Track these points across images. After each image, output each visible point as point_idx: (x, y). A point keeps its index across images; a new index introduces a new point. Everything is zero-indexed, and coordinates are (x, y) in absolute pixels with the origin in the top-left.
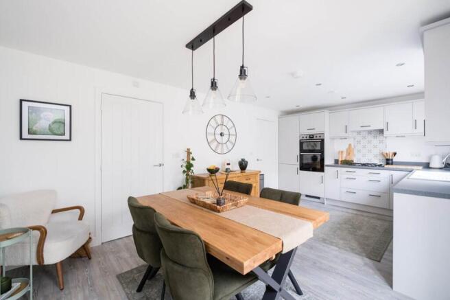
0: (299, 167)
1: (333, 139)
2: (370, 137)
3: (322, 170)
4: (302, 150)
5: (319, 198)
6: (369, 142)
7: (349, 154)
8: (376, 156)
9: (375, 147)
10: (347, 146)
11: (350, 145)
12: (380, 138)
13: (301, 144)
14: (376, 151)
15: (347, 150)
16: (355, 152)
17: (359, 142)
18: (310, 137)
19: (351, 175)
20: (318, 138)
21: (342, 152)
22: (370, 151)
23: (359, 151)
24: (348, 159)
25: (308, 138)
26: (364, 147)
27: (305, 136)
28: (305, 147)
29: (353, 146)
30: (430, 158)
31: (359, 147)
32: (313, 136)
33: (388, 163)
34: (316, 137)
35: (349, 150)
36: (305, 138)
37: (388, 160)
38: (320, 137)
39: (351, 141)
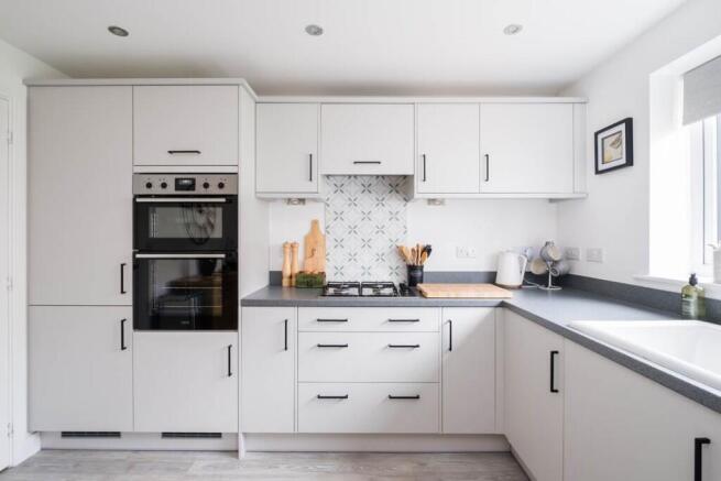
0: (128, 314)
1: (266, 200)
3: (229, 321)
4: (142, 240)
5: (218, 435)
6: (366, 216)
7: (313, 250)
9: (380, 230)
10: (306, 229)
11: (315, 223)
12: (394, 203)
13: (141, 212)
14: (382, 244)
15: (306, 238)
16: (330, 244)
17: (339, 216)
18: (178, 186)
19: (331, 334)
20: (214, 190)
22: (366, 244)
23: (339, 243)
24: (309, 270)
25: (171, 190)
26: (353, 230)
27: (156, 182)
28: (159, 227)
29: (322, 227)
31: (339, 230)
32: (193, 180)
33: (412, 284)
34: (206, 186)
35: (313, 243)
36: (156, 190)
37: (411, 268)
38: (221, 185)
39: (318, 212)
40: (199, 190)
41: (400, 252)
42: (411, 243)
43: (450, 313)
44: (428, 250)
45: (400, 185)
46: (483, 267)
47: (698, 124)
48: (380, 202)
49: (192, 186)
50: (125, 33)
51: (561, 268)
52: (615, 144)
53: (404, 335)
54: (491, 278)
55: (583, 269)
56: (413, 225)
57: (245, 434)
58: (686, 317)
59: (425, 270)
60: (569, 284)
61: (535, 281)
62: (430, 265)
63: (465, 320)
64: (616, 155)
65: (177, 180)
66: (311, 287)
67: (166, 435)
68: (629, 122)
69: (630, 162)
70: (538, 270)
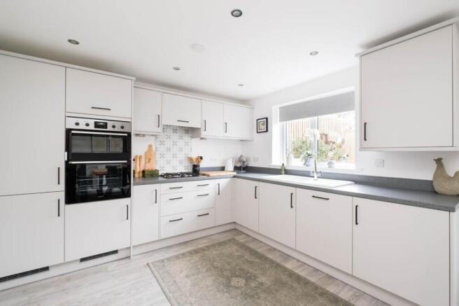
0: (62, 196)
2: (175, 137)
3: (126, 194)
5: (116, 252)
6: (175, 143)
7: (150, 159)
8: (181, 162)
9: (181, 150)
10: (145, 149)
11: (150, 146)
12: (187, 138)
14: (181, 156)
15: (146, 154)
16: (158, 156)
17: (162, 143)
18: (96, 125)
19: (176, 194)
20: (118, 129)
21: (140, 157)
22: (174, 156)
23: (162, 156)
24: (148, 167)
25: (92, 127)
26: (169, 150)
27: (82, 122)
29: (154, 148)
31: (162, 149)
32: (106, 124)
33: (196, 172)
34: (114, 127)
35: (149, 155)
36: (82, 126)
37: (194, 166)
38: (122, 127)
39: (151, 141)
40: (110, 128)
41: (191, 159)
42: (194, 156)
43: (217, 181)
44: (201, 158)
45: (192, 131)
46: (219, 165)
48: (181, 137)
49: (105, 126)
50: (77, 43)
51: (246, 164)
52: (263, 124)
53: (202, 191)
54: (223, 169)
55: (252, 164)
56: (195, 148)
57: (134, 247)
58: (281, 174)
59: (201, 166)
60: (248, 169)
61: (237, 169)
62: (203, 165)
64: (263, 128)
65: (96, 123)
66: (150, 176)
67: (82, 260)
68: (267, 119)
69: (267, 131)
70: (239, 165)
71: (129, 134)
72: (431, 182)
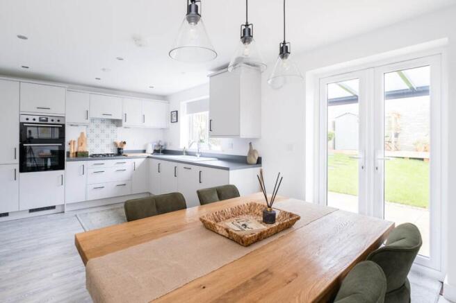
0: (17, 167)
2: (103, 126)
4: (23, 139)
5: (53, 207)
6: (103, 131)
7: (82, 144)
8: (108, 146)
9: (108, 136)
11: (82, 134)
12: (113, 127)
13: (23, 129)
14: (108, 141)
15: (79, 139)
16: (88, 141)
17: (92, 131)
18: (41, 120)
19: (99, 168)
20: (55, 122)
21: (74, 142)
22: (102, 141)
23: (92, 141)
24: (81, 149)
25: (37, 121)
26: (97, 136)
27: (31, 118)
29: (85, 135)
30: (146, 145)
31: (92, 136)
32: (47, 119)
33: (119, 152)
34: (52, 120)
35: (81, 140)
36: (30, 121)
37: (119, 149)
38: (59, 121)
39: (84, 129)
40: (49, 122)
41: (115, 144)
42: (119, 141)
43: (134, 160)
44: (125, 143)
45: (117, 122)
46: (142, 149)
47: (191, 115)
48: (108, 126)
49: (47, 120)
51: (163, 148)
52: (175, 116)
53: (121, 167)
54: (144, 151)
55: (169, 148)
56: (119, 135)
57: (67, 204)
59: (124, 149)
60: (165, 152)
61: (156, 152)
62: (125, 148)
63: (139, 161)
64: (175, 118)
65: (40, 118)
66: (81, 155)
67: (31, 211)
68: (177, 111)
69: (177, 121)
70: (157, 149)
71: (64, 125)
72: (246, 157)
